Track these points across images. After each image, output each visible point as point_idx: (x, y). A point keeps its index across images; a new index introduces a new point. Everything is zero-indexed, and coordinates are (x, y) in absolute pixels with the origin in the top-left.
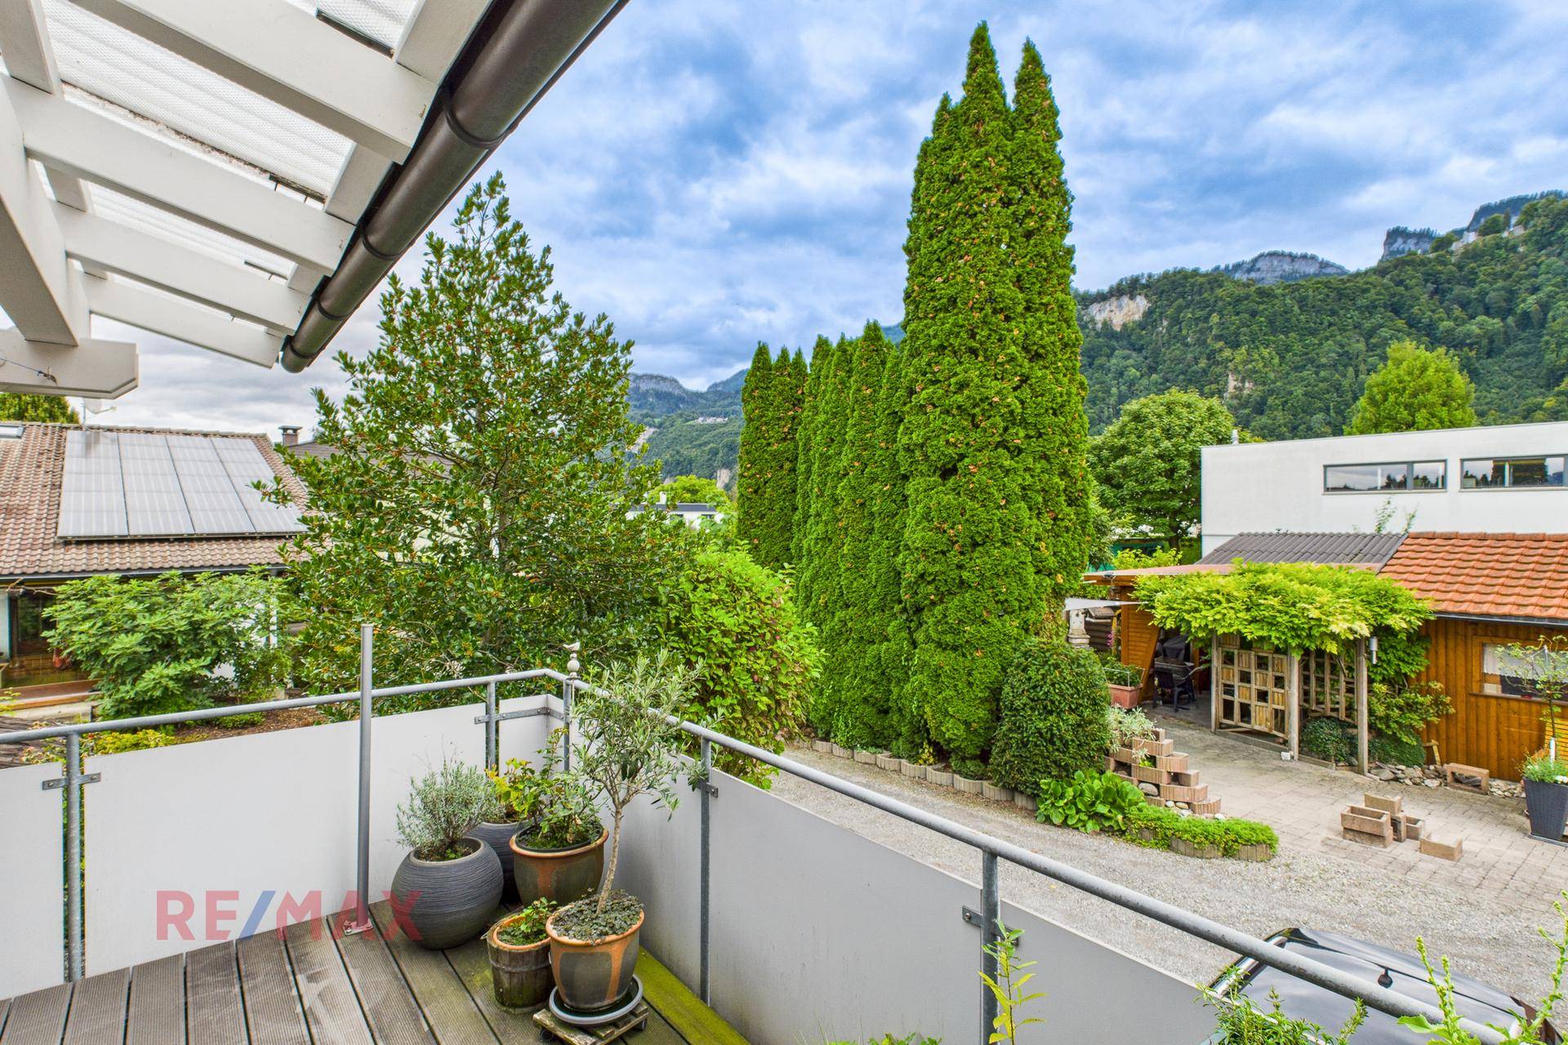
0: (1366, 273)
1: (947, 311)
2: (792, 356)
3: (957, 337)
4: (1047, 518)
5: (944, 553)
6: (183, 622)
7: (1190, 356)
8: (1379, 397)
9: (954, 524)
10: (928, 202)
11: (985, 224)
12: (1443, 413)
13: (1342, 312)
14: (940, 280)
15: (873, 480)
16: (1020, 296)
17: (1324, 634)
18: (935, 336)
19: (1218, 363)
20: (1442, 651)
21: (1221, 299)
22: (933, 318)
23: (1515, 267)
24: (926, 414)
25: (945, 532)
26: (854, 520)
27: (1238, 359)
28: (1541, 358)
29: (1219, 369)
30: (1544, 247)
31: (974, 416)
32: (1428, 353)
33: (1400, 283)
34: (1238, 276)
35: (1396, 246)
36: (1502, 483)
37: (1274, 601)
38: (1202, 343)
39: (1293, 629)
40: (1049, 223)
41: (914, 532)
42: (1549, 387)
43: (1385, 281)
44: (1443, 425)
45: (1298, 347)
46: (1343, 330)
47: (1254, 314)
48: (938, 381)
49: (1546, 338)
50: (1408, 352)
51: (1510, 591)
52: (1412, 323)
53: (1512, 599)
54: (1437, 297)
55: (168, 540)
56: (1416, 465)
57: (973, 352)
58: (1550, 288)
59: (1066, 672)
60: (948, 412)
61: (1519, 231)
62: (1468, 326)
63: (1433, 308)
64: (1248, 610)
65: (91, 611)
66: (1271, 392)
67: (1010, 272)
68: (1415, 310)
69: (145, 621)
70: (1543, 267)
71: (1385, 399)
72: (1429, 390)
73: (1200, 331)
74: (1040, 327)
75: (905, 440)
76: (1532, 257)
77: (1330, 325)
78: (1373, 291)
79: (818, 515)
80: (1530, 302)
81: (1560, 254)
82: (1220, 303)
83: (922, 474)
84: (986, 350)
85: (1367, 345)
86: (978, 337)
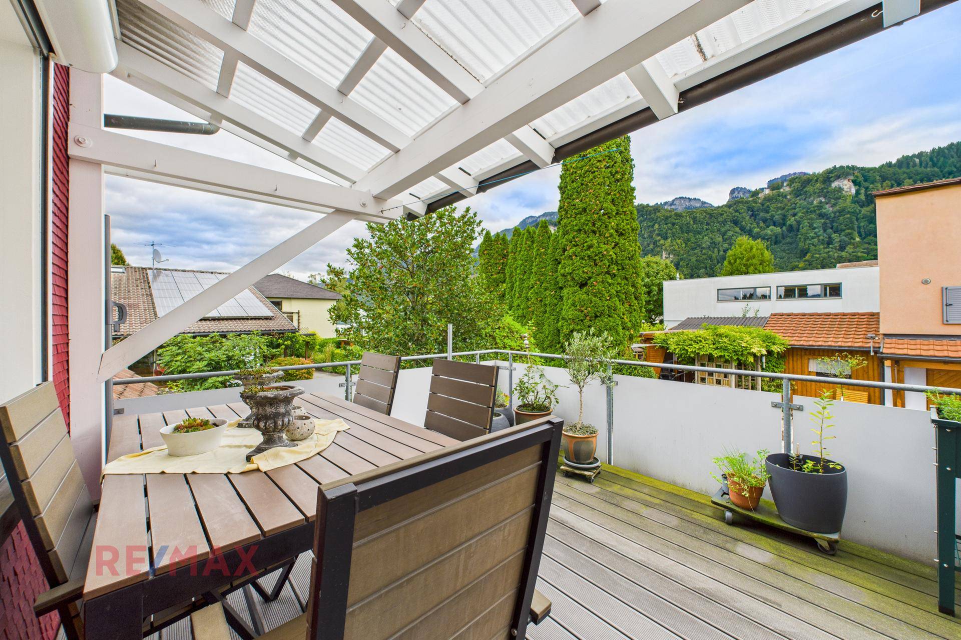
0: (722, 206)
1: (581, 214)
2: (501, 236)
3: (586, 225)
4: (627, 305)
5: (582, 321)
6: (224, 356)
7: (645, 243)
8: (732, 261)
9: (587, 307)
10: (571, 166)
11: (599, 176)
12: (760, 268)
13: (712, 224)
14: (577, 200)
15: (546, 290)
16: (614, 208)
17: (749, 353)
18: (576, 226)
19: (658, 246)
20: (791, 362)
21: (659, 218)
22: (575, 217)
23: (786, 205)
24: (572, 259)
25: (583, 311)
26: (537, 307)
27: (667, 244)
28: (797, 245)
29: (658, 249)
30: (798, 196)
31: (595, 260)
32: (753, 242)
33: (737, 211)
34: (666, 207)
35: (734, 195)
36: (795, 297)
37: (725, 340)
38: (651, 237)
39: (735, 351)
40: (626, 176)
41: (568, 312)
42: (801, 258)
43: (731, 210)
44: (760, 272)
45: (693, 239)
46: (712, 232)
47: (673, 224)
48: (578, 245)
49: (800, 236)
50: (744, 240)
51: (820, 336)
52: (743, 229)
53: (822, 339)
54: (753, 218)
55: (208, 320)
56: (757, 289)
57: (594, 232)
58: (801, 214)
59: (640, 371)
60: (582, 259)
61: (788, 189)
62: (766, 231)
63: (751, 222)
64: (714, 344)
65: (180, 351)
66: (682, 259)
67: (610, 197)
68: (744, 223)
69: (207, 355)
70: (798, 205)
71: (735, 262)
72: (754, 258)
73: (650, 232)
74: (623, 222)
75: (562, 271)
76: (793, 200)
77: (707, 230)
78: (725, 215)
79: (519, 306)
80: (791, 221)
81: (805, 199)
82: (659, 219)
83: (570, 286)
84: (600, 231)
85: (723, 239)
86: (596, 226)
